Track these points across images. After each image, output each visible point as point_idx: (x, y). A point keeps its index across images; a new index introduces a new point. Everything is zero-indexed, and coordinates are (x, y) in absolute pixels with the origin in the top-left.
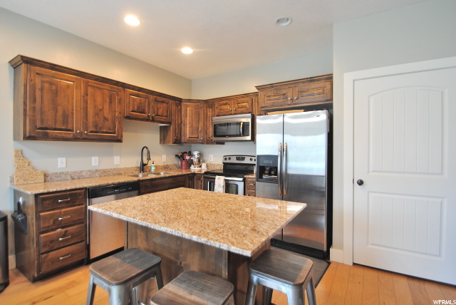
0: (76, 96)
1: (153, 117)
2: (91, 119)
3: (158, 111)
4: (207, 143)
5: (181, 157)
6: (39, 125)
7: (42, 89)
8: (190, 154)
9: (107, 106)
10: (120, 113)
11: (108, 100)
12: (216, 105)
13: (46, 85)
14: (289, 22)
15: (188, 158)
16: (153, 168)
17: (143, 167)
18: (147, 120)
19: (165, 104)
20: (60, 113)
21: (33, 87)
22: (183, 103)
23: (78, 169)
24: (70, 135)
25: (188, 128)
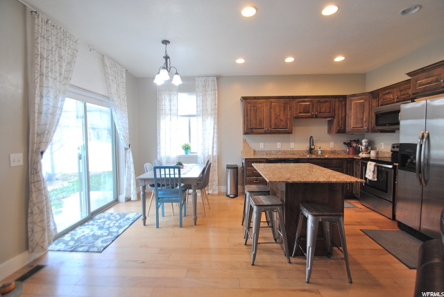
0: (266, 110)
1: (316, 115)
2: (273, 122)
3: (320, 109)
4: (372, 132)
5: (348, 144)
6: (249, 127)
7: (250, 110)
8: (359, 142)
9: (282, 113)
10: (291, 116)
11: (283, 109)
12: (380, 96)
13: (252, 108)
14: (418, 9)
15: (354, 145)
16: (320, 152)
17: (311, 151)
18: (312, 117)
19: (327, 103)
20: (258, 121)
21: (247, 110)
22: (347, 99)
23: (269, 149)
24: (262, 131)
25: (352, 120)
